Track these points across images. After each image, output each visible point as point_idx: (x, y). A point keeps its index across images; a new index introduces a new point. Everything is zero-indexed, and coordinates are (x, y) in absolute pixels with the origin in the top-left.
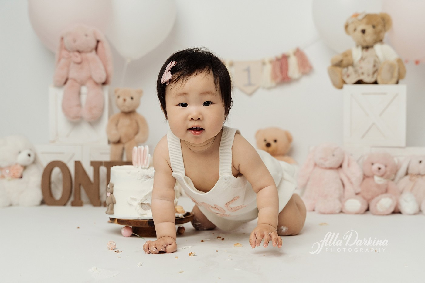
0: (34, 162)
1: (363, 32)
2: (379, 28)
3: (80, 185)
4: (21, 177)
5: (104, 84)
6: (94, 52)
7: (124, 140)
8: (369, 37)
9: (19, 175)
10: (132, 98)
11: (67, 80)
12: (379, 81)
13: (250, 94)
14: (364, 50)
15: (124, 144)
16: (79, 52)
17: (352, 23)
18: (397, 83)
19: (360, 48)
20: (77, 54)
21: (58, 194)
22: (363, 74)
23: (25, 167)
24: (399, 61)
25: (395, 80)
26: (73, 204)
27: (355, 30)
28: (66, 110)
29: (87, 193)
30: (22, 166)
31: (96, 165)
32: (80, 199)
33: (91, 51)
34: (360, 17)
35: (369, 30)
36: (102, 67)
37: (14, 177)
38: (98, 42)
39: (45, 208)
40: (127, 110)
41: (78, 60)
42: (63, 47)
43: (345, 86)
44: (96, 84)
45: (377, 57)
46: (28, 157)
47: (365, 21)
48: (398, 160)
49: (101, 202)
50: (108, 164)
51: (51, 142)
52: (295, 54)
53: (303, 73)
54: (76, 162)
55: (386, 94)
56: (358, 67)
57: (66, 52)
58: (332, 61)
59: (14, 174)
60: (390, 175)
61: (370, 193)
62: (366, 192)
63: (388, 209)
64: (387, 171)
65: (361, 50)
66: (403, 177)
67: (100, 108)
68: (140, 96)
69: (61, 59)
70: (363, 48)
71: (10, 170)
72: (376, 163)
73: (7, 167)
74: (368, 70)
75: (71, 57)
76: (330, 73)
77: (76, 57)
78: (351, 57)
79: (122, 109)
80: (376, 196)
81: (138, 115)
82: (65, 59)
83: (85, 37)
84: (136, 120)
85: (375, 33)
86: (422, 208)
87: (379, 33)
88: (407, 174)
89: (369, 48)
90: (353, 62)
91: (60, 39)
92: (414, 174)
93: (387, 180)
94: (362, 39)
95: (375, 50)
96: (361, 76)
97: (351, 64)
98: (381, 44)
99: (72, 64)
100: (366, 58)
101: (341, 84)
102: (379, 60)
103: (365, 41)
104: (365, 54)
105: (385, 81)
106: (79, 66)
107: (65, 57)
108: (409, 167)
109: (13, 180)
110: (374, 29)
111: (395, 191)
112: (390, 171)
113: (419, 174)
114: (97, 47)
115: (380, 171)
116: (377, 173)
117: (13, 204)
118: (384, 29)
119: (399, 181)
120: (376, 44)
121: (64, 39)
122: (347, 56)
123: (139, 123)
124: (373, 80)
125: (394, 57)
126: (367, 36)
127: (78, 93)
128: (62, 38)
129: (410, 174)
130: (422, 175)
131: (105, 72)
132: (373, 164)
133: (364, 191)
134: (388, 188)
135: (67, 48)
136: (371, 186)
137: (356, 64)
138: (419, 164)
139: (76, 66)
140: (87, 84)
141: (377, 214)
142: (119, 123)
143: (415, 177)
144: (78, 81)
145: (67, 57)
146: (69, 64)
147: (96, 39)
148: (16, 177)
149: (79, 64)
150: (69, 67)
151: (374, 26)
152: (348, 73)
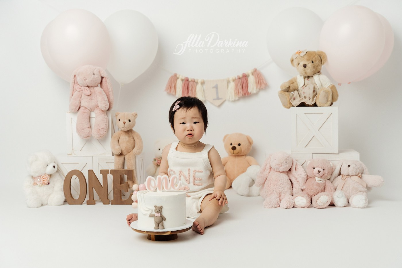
0: (58, 171)
1: (305, 66)
2: (317, 63)
3: (93, 188)
4: (49, 184)
5: (107, 110)
6: (99, 85)
7: (124, 153)
9: (47, 182)
10: (130, 121)
11: (80, 107)
12: (317, 104)
13: (219, 106)
14: (306, 79)
15: (124, 155)
16: (88, 86)
17: (296, 58)
18: (332, 104)
19: (302, 78)
20: (87, 88)
21: (76, 196)
22: (305, 97)
23: (51, 176)
24: (333, 88)
25: (329, 103)
26: (88, 203)
27: (299, 64)
28: (79, 130)
29: (99, 194)
30: (48, 175)
31: (104, 173)
32: (93, 199)
33: (97, 86)
34: (302, 55)
35: (309, 65)
36: (106, 99)
37: (43, 184)
38: (102, 78)
39: (67, 206)
40: (126, 130)
41: (88, 93)
42: (75, 83)
43: (292, 108)
45: (315, 84)
46: (54, 168)
47: (306, 57)
48: (333, 164)
49: (109, 201)
50: (113, 172)
51: (68, 154)
52: (253, 74)
53: (259, 89)
54: (89, 171)
55: (323, 113)
56: (301, 93)
57: (78, 86)
58: (281, 87)
59: (43, 181)
60: (327, 176)
61: (313, 191)
62: (310, 189)
63: (325, 204)
64: (325, 173)
65: (304, 79)
66: (337, 177)
67: (106, 129)
68: (135, 118)
69: (74, 91)
70: (305, 77)
71: (40, 179)
72: (316, 167)
73: (38, 177)
74: (309, 95)
75: (83, 90)
76: (280, 97)
77: (86, 91)
78: (297, 83)
79: (123, 129)
80: (317, 192)
81: (134, 132)
82: (78, 91)
83: (93, 75)
84: (133, 137)
85: (314, 67)
86: (350, 202)
87: (317, 66)
88: (340, 174)
89: (310, 78)
90: (298, 88)
91: (73, 76)
92: (345, 175)
93: (325, 180)
94: (304, 72)
95: (314, 79)
96: (304, 99)
97: (296, 89)
98: (319, 74)
99: (83, 95)
100: (307, 85)
101: (289, 105)
102: (318, 87)
103: (306, 73)
104: (306, 81)
105: (322, 104)
106: (89, 98)
107: (77, 90)
108: (341, 170)
109: (42, 186)
110: (313, 64)
111: (331, 188)
112: (327, 173)
113: (349, 175)
114: (102, 82)
115: (319, 173)
116: (317, 175)
117: (44, 205)
118: (321, 63)
119: (334, 180)
120: (315, 75)
121: (77, 76)
122: (293, 83)
123: (135, 139)
124: (313, 103)
125: (329, 85)
126: (308, 70)
127: (88, 118)
128: (75, 76)
129: (342, 175)
130: (351, 176)
131: (108, 102)
132: (314, 168)
133: (308, 188)
134: (326, 186)
135: (79, 83)
136: (313, 185)
137: (300, 89)
138: (348, 167)
139: (87, 96)
140: (95, 111)
141: (317, 207)
142: (120, 139)
143: (345, 177)
144: (88, 108)
145: (79, 90)
146: (81, 95)
147: (101, 76)
148: (45, 184)
149: (88, 96)
150: (81, 98)
151: (313, 61)
152: (294, 96)
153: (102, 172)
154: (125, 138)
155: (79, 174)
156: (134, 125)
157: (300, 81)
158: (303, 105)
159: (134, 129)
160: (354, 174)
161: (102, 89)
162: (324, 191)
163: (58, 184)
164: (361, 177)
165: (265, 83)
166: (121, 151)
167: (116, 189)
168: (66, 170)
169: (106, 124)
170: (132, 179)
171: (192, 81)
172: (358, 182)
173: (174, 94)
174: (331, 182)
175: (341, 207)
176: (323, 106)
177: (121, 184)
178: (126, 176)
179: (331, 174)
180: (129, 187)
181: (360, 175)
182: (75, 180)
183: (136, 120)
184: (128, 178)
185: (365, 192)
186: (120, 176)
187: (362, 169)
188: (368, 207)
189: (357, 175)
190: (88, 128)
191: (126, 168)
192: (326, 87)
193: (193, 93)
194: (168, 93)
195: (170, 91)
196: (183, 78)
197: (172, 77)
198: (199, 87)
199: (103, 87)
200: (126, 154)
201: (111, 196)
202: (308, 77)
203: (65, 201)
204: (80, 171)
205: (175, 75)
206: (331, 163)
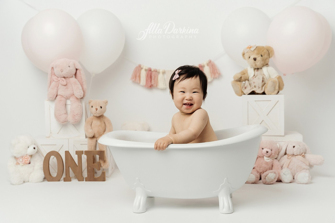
0: (37, 152)
1: (255, 59)
2: (266, 56)
3: (69, 167)
4: (30, 163)
5: (82, 98)
6: (74, 76)
7: (96, 136)
8: (259, 63)
9: (28, 162)
10: (101, 107)
11: (57, 96)
12: (266, 92)
14: (256, 70)
15: (97, 138)
16: (64, 77)
17: (247, 52)
18: (278, 92)
19: (252, 70)
20: (63, 79)
21: (54, 174)
22: (255, 87)
23: (31, 156)
24: (279, 78)
25: (276, 92)
26: (65, 180)
27: (250, 57)
28: (57, 117)
29: (74, 172)
30: (29, 156)
31: (80, 154)
32: (70, 177)
33: (72, 77)
34: (252, 49)
35: (259, 58)
36: (81, 88)
37: (25, 164)
38: (77, 69)
39: (46, 183)
40: (98, 115)
41: (65, 83)
42: (53, 74)
44: (77, 98)
45: (264, 75)
46: (34, 149)
47: (256, 51)
48: (280, 145)
49: (83, 178)
50: (87, 153)
51: (46, 137)
52: (208, 65)
53: (214, 78)
54: (66, 152)
55: (270, 101)
56: (251, 82)
57: (55, 77)
58: (234, 77)
59: (25, 161)
60: (274, 156)
61: (261, 168)
62: (259, 167)
63: (273, 180)
64: (273, 154)
65: (253, 71)
66: (283, 156)
67: (80, 115)
68: (106, 105)
69: (52, 81)
70: (255, 69)
71: (22, 159)
72: (265, 148)
73: (21, 157)
74: (259, 84)
75: (59, 81)
76: (233, 86)
77: (62, 81)
78: (248, 74)
79: (95, 115)
80: (265, 170)
81: (105, 117)
82: (55, 82)
83: (68, 68)
84: (104, 121)
85: (263, 60)
86: (295, 178)
87: (266, 59)
88: (285, 154)
89: (259, 70)
90: (249, 78)
91: (51, 68)
92: (290, 154)
93: (272, 159)
94: (254, 64)
95: (263, 71)
96: (254, 88)
97: (247, 79)
98: (267, 66)
99: (60, 85)
100: (257, 75)
101: (241, 93)
102: (266, 77)
103: (256, 65)
104: (256, 72)
105: (270, 93)
106: (65, 87)
107: (55, 80)
108: (287, 150)
109: (24, 165)
110: (262, 57)
111: (278, 166)
112: (274, 153)
113: (293, 155)
114: (76, 73)
115: (268, 153)
116: (266, 155)
117: (25, 182)
118: (269, 57)
119: (280, 158)
120: (264, 67)
121: (54, 68)
122: (244, 74)
123: (106, 123)
124: (262, 92)
125: (276, 76)
126: (258, 62)
127: (65, 105)
128: (53, 68)
129: (288, 155)
130: (296, 155)
131: (82, 91)
132: (263, 149)
133: (257, 167)
134: (273, 164)
135: (56, 74)
136: (262, 163)
137: (251, 79)
138: (293, 148)
139: (63, 87)
140: (70, 99)
141: (266, 184)
142: (93, 123)
143: (291, 156)
144: (64, 96)
145: (57, 80)
146: (58, 85)
147: (75, 68)
148: (26, 164)
149: (65, 85)
150: (58, 87)
151: (262, 55)
152: (245, 86)
153: (77, 153)
154: (96, 123)
155: (57, 155)
156: (105, 111)
157: (251, 72)
158: (253, 93)
159: (105, 115)
160: (298, 154)
161: (76, 80)
162: (272, 169)
163: (38, 164)
164: (304, 156)
165: (219, 73)
166: (94, 134)
167: (89, 168)
168: (45, 151)
169: (80, 110)
170: (104, 159)
171: (154, 71)
172: (301, 161)
173: (139, 82)
174: (277, 161)
175: (287, 183)
176: (271, 94)
177: (94, 163)
178: (98, 157)
179: (278, 154)
180: (101, 166)
181: (303, 154)
182: (53, 160)
183: (107, 107)
184: (100, 158)
185: (308, 169)
186: (93, 156)
187: (305, 149)
188: (311, 183)
189: (301, 154)
190: (65, 114)
191: (98, 149)
192: (274, 77)
193: (155, 81)
194: (133, 81)
195: (135, 80)
196: (147, 68)
197: (137, 68)
198: (160, 76)
199: (77, 78)
200: (98, 137)
201: (85, 174)
202: (258, 69)
203: (45, 178)
204: (57, 151)
205: (140, 66)
206: (278, 144)
